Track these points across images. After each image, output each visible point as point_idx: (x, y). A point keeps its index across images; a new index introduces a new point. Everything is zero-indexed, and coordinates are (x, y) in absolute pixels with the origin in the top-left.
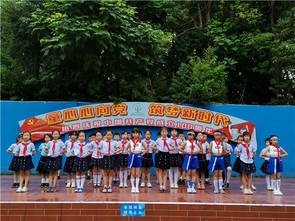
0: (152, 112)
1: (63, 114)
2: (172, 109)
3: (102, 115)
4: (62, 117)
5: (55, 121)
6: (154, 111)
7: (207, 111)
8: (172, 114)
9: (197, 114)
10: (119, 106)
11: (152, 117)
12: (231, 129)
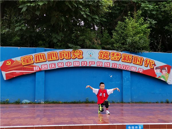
0: (101, 57)
1: (34, 57)
2: (115, 55)
3: (64, 58)
4: (34, 60)
5: (28, 62)
6: (103, 56)
7: (139, 56)
8: (115, 58)
9: (132, 59)
10: (77, 52)
11: (101, 60)
12: (156, 69)
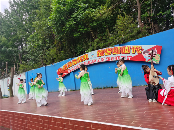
0: (99, 55)
1: (67, 65)
2: (108, 50)
3: (80, 62)
5: (66, 68)
7: (127, 46)
8: (108, 53)
9: (121, 50)
10: (85, 56)
